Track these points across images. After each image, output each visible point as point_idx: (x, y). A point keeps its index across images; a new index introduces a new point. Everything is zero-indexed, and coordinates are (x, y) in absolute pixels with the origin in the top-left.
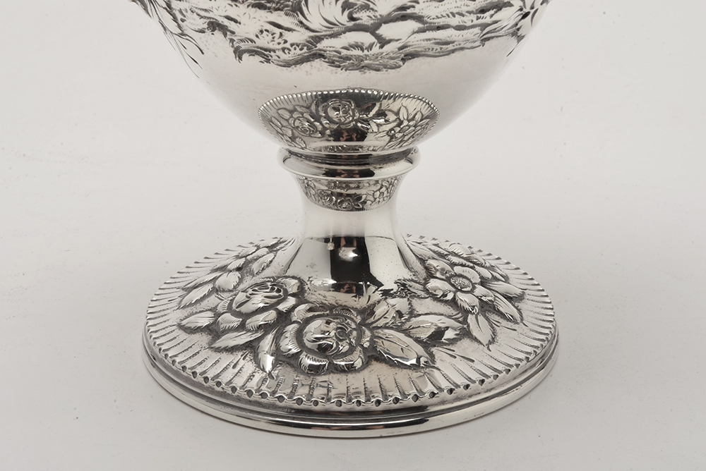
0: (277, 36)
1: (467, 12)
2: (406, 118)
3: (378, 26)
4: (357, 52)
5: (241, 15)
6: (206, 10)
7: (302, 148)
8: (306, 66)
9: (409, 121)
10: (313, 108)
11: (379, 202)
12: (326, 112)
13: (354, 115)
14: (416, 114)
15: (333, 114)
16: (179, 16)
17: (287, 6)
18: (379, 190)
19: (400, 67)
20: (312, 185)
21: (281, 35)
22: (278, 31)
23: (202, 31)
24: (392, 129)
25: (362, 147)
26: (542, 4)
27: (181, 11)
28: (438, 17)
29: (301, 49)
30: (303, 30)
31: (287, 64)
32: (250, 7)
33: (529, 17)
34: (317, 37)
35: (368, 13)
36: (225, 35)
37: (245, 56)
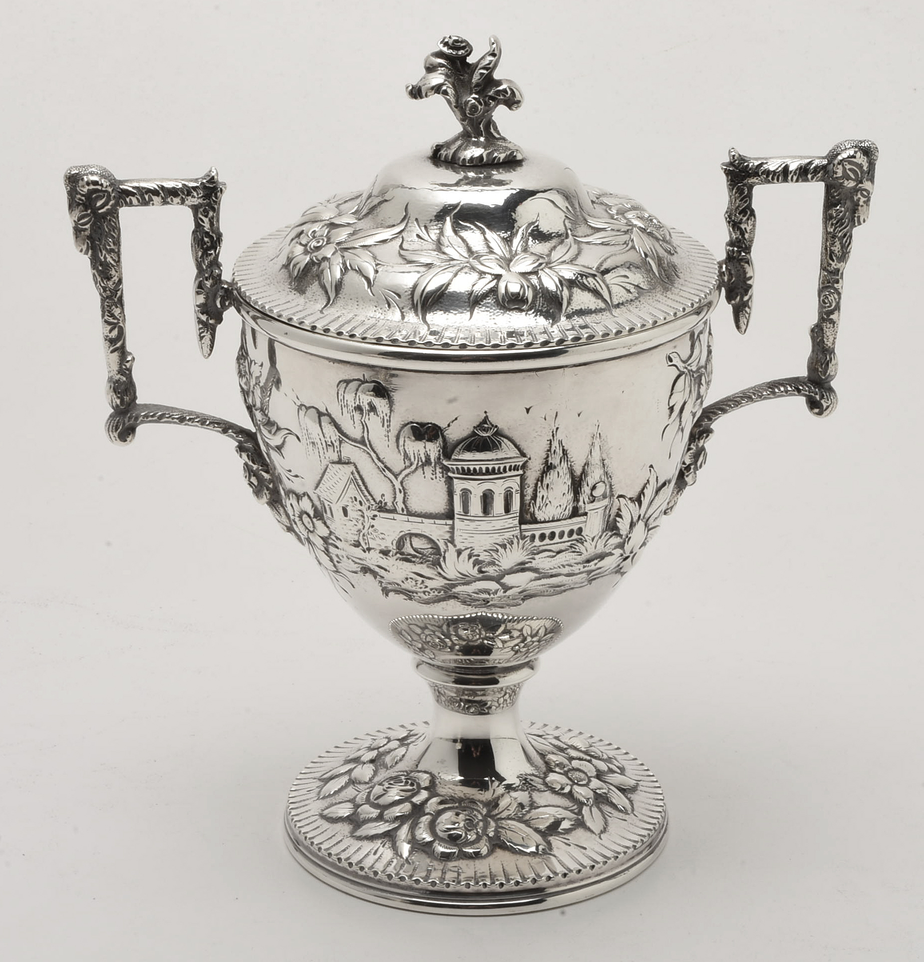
0: (419, 582)
1: (575, 563)
2: (529, 633)
3: (503, 576)
4: (485, 596)
5: (391, 566)
6: (360, 559)
7: (431, 658)
8: (443, 604)
9: (532, 637)
10: (445, 627)
11: (503, 707)
12: (456, 631)
13: (480, 634)
14: (540, 629)
15: (463, 633)
16: (335, 559)
17: (429, 561)
18: (503, 697)
19: (520, 605)
20: (442, 692)
21: (423, 582)
22: (420, 579)
23: (356, 572)
24: (517, 645)
25: (488, 660)
26: (640, 548)
27: (337, 556)
28: (551, 569)
29: (439, 593)
30: (441, 579)
31: (427, 602)
32: (398, 561)
33: (630, 559)
34: (452, 584)
35: (494, 568)
36: (375, 578)
37: (391, 594)
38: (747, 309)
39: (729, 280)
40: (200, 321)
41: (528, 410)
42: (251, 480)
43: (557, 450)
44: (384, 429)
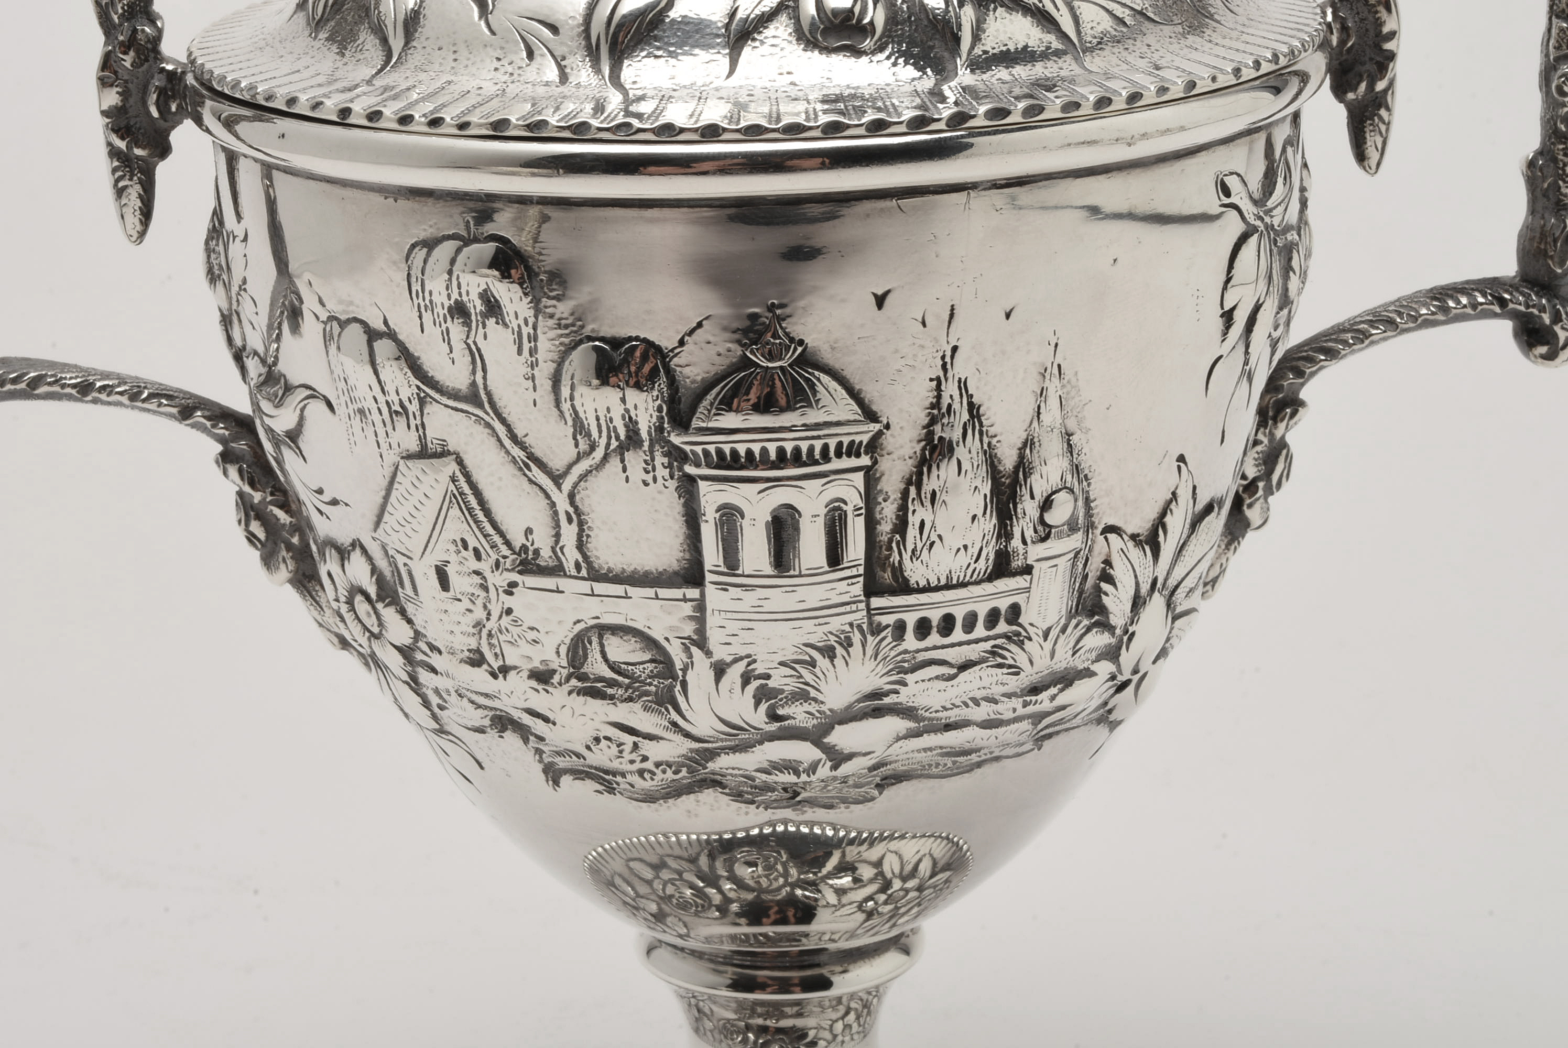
0: (628, 748)
1: (1003, 695)
2: (897, 871)
3: (827, 729)
4: (788, 778)
5: (557, 708)
6: (487, 695)
7: (681, 936)
8: (687, 801)
9: (904, 879)
10: (704, 861)
11: (843, 1042)
12: (731, 870)
13: (786, 875)
14: (920, 861)
15: (745, 872)
16: (434, 700)
17: (647, 693)
18: (843, 1018)
19: (873, 799)
20: (707, 1010)
21: (636, 746)
22: (629, 739)
23: (480, 730)
24: (870, 898)
25: (807, 935)
26: (1154, 662)
27: (437, 691)
28: (945, 709)
29: (676, 773)
30: (678, 738)
31: (649, 798)
32: (574, 695)
33: (1131, 689)
34: (707, 750)
35: (806, 707)
36: (526, 741)
37: (566, 780)
38: (1383, 112)
39: (1342, 42)
40: (114, 153)
41: (880, 301)
42: (251, 528)
43: (956, 406)
44: (522, 359)
